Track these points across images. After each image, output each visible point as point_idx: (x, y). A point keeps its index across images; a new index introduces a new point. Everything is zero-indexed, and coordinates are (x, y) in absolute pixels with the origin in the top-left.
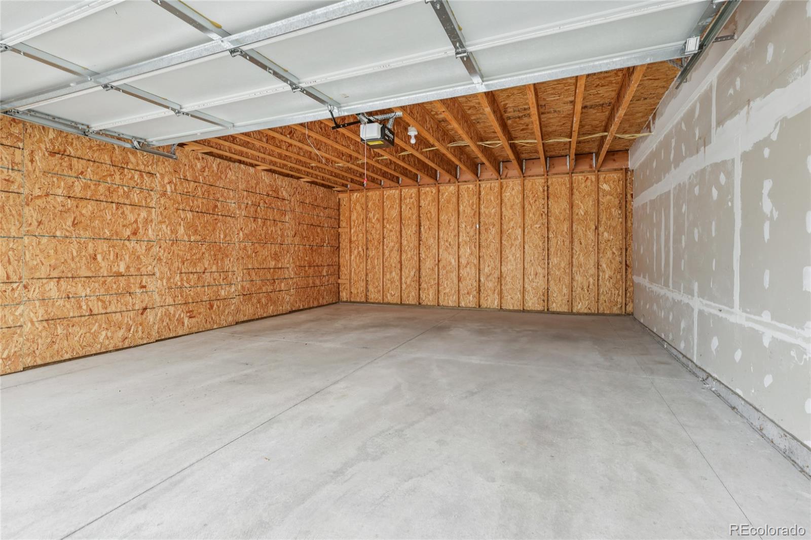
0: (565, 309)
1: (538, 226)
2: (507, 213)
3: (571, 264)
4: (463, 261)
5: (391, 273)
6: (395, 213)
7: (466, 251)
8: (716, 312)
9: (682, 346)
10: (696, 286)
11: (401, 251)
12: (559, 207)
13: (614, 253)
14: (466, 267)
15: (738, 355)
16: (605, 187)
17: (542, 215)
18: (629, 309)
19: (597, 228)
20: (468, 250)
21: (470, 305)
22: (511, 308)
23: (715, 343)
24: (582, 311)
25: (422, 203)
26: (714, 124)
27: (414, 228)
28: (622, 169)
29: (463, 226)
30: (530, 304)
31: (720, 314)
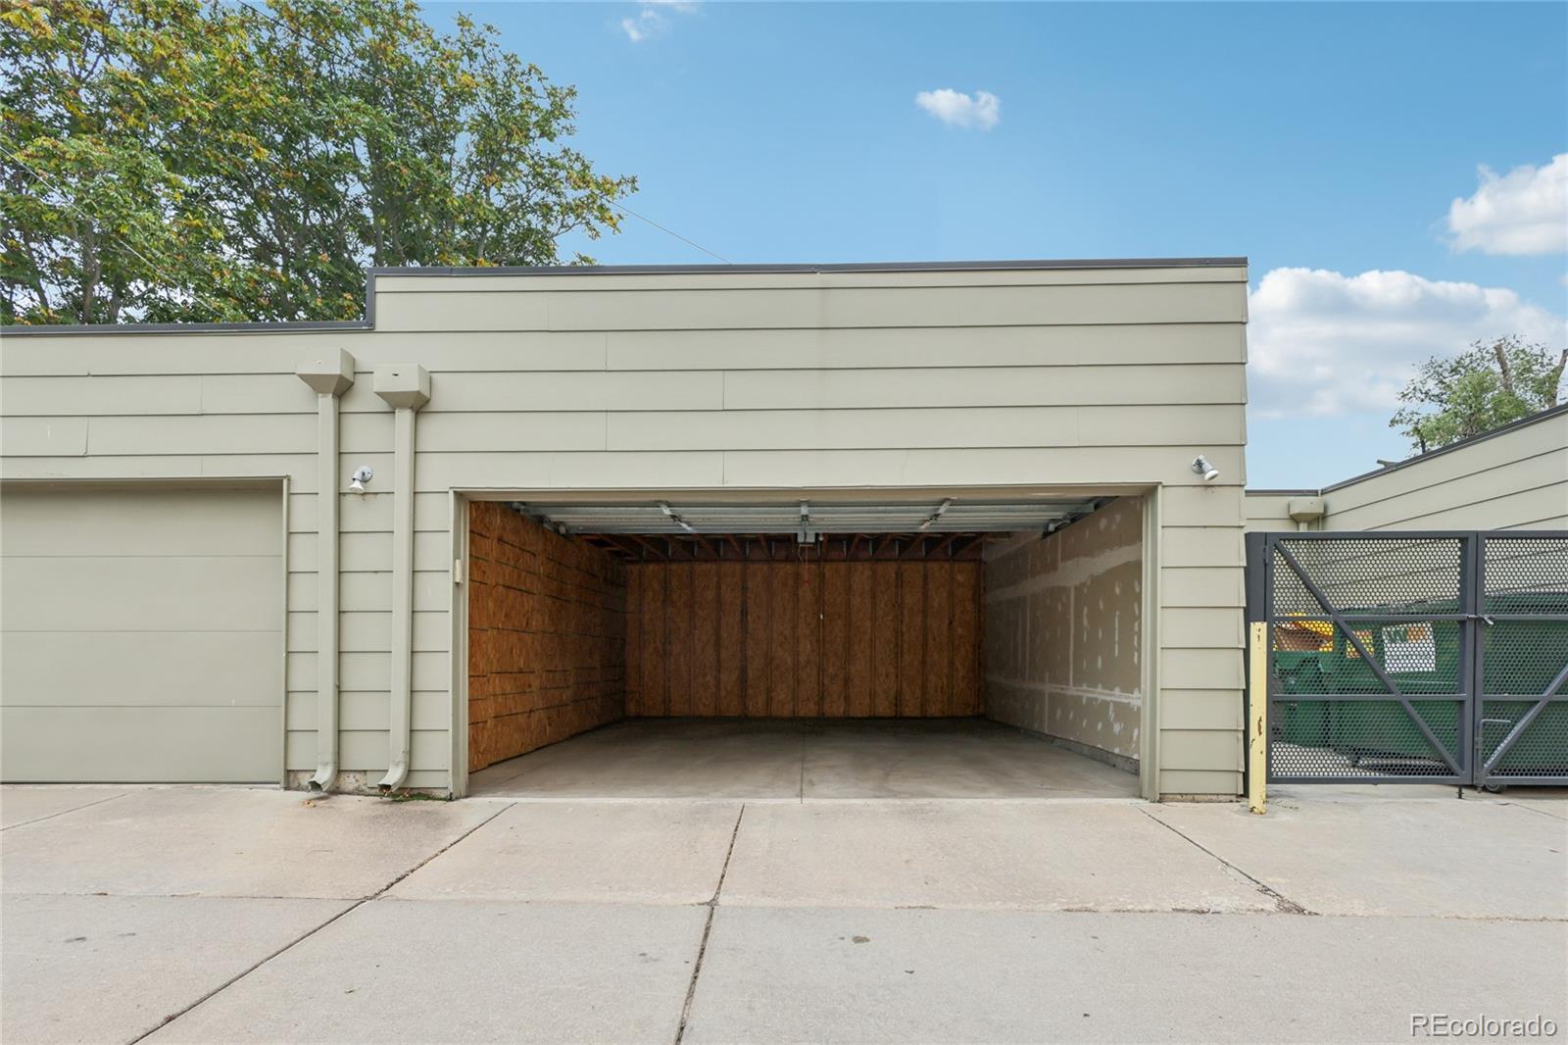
0: (917, 713)
1: (890, 618)
2: (856, 601)
3: (923, 662)
4: (802, 658)
5: (704, 676)
6: (710, 595)
7: (806, 647)
8: (1059, 691)
9: (1036, 726)
10: (1047, 675)
11: (718, 644)
12: (911, 599)
13: (967, 651)
14: (806, 667)
15: (1071, 715)
16: (960, 578)
17: (894, 606)
18: (982, 709)
19: (951, 623)
20: (809, 646)
21: (810, 714)
22: (859, 715)
23: (1059, 713)
24: (937, 715)
25: (750, 585)
26: (1060, 558)
27: (738, 617)
28: (976, 560)
29: (803, 615)
30: (881, 709)
31: (1063, 692)
